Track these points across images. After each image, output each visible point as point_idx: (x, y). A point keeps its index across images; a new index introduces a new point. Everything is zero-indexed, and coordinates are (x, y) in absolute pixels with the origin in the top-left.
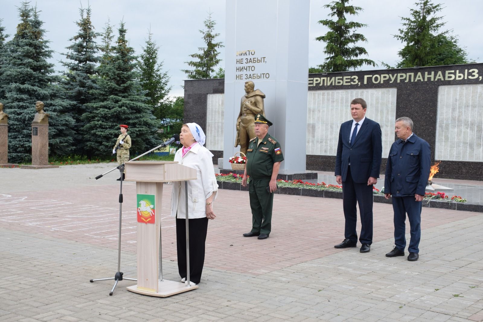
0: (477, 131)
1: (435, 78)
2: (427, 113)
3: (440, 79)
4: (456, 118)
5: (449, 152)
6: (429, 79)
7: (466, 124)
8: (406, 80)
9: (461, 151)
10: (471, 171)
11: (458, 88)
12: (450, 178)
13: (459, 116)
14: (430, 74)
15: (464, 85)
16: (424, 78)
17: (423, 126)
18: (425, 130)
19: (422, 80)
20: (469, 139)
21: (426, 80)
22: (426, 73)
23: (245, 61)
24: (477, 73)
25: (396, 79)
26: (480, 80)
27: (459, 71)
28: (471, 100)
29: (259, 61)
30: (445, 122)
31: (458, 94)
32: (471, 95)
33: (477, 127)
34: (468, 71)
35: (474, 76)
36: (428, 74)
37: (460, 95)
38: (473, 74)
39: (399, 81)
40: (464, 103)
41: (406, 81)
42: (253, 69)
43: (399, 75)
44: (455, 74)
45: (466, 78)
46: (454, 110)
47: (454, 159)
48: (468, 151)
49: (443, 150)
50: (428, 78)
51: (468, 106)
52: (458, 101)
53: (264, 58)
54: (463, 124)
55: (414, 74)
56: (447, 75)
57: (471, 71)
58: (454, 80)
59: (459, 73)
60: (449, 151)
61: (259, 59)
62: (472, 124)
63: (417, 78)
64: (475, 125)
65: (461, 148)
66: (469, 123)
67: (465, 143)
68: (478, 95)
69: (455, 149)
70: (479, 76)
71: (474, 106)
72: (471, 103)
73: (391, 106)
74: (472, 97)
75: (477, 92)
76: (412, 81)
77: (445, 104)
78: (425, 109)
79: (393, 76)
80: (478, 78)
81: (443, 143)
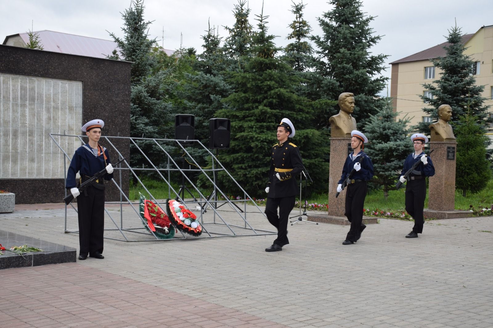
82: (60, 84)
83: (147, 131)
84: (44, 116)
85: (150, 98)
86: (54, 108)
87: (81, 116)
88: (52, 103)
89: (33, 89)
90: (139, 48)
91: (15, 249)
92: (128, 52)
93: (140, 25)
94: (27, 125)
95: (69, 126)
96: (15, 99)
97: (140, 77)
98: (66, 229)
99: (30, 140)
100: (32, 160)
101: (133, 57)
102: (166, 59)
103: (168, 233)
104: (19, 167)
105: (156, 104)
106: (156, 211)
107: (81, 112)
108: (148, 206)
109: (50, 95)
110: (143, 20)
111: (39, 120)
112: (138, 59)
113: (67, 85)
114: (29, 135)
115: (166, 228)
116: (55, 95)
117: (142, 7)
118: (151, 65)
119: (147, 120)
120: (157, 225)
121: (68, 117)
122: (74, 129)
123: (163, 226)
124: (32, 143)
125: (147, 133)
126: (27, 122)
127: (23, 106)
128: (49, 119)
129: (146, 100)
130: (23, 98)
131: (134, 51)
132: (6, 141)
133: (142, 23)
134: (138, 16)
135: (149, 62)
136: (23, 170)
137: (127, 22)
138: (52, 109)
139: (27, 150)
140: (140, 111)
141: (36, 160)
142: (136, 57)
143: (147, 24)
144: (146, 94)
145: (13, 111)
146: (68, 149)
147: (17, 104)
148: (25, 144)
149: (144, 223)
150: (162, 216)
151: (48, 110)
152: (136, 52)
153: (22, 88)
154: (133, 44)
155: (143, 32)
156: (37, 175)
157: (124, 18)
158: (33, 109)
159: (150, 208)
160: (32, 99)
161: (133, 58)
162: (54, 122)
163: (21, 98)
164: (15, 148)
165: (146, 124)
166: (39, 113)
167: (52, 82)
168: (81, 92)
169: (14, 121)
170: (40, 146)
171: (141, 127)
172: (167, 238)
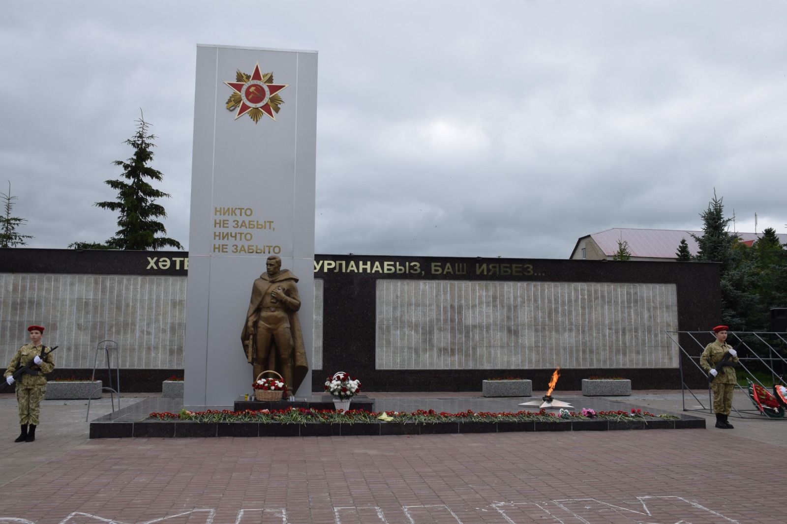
0: (422, 334)
1: (372, 269)
2: (364, 311)
3: (378, 271)
4: (399, 318)
5: (391, 359)
6: (365, 270)
7: (410, 326)
8: (335, 269)
9: (406, 358)
10: (418, 381)
11: (399, 283)
12: (395, 391)
13: (401, 316)
15: (405, 280)
16: (358, 268)
17: (359, 327)
18: (363, 332)
19: (356, 271)
20: (413, 343)
21: (361, 271)
22: (361, 263)
23: (231, 224)
24: (419, 267)
25: (322, 267)
27: (399, 263)
28: (413, 297)
29: (259, 226)
30: (385, 322)
31: (399, 290)
32: (413, 292)
33: (422, 329)
34: (409, 264)
35: (416, 270)
36: (363, 264)
37: (401, 291)
38: (415, 268)
39: (326, 270)
40: (406, 300)
41: (335, 271)
42: (248, 237)
43: (326, 262)
44: (395, 266)
45: (407, 272)
46: (395, 308)
47: (398, 368)
48: (413, 358)
49: (384, 357)
50: (363, 268)
51: (410, 305)
52: (399, 298)
53: (270, 222)
54: (406, 326)
55: (346, 262)
56: (386, 267)
57: (412, 264)
58: (394, 273)
59: (400, 266)
60: (391, 357)
61: (262, 222)
62: (417, 326)
63: (350, 268)
64: (419, 327)
65: (406, 354)
66: (413, 324)
67: (410, 348)
68: (421, 293)
69: (399, 355)
70: (421, 270)
71: (417, 305)
72: (413, 301)
73: (316, 302)
74: (415, 294)
75: (420, 289)
76: (344, 271)
77: (385, 301)
78: (362, 307)
79: (318, 264)
80: (421, 273)
81: (384, 348)
82: (658, 287)
83: (734, 323)
84: (646, 316)
85: (735, 291)
86: (653, 307)
87: (677, 313)
88: (652, 304)
89: (636, 293)
90: (720, 244)
91: (661, 416)
92: (710, 249)
93: (720, 223)
94: (633, 323)
95: (667, 322)
96: (622, 302)
97: (723, 272)
98: (684, 408)
99: (635, 336)
100: (638, 353)
101: (715, 253)
102: (746, 250)
103: (778, 414)
104: (628, 358)
105: (742, 296)
106: (765, 394)
107: (677, 310)
108: (756, 389)
109: (649, 297)
110: (723, 218)
111: (642, 318)
112: (720, 255)
113: (663, 288)
114: (635, 332)
115: (776, 409)
116: (654, 296)
117: (720, 206)
118: (733, 260)
119: (733, 313)
120: (767, 406)
121: (666, 314)
122: (671, 325)
123: (773, 407)
124: (637, 339)
125: (734, 325)
126: (633, 321)
127: (629, 307)
128: (650, 317)
129: (732, 293)
130: (629, 302)
131: (715, 248)
132: (617, 337)
133: (721, 222)
134: (717, 215)
135: (732, 257)
136: (631, 361)
137: (707, 222)
138: (652, 308)
139: (634, 344)
140: (726, 304)
141: (641, 353)
142: (718, 253)
143: (727, 221)
144: (731, 288)
145: (622, 312)
146: (667, 342)
147: (624, 307)
148: (632, 339)
149: (754, 404)
150: (771, 399)
151: (649, 309)
152: (718, 249)
153: (629, 293)
154: (714, 242)
155: (723, 230)
156: (643, 365)
157: (703, 219)
158: (637, 310)
159: (758, 392)
160: (636, 302)
161: (715, 255)
162: (655, 320)
163: (627, 302)
164: (624, 343)
165: (733, 316)
166: (641, 313)
167: (651, 286)
168: (675, 293)
169: (623, 320)
170: (644, 341)
171: (728, 319)
172: (778, 417)
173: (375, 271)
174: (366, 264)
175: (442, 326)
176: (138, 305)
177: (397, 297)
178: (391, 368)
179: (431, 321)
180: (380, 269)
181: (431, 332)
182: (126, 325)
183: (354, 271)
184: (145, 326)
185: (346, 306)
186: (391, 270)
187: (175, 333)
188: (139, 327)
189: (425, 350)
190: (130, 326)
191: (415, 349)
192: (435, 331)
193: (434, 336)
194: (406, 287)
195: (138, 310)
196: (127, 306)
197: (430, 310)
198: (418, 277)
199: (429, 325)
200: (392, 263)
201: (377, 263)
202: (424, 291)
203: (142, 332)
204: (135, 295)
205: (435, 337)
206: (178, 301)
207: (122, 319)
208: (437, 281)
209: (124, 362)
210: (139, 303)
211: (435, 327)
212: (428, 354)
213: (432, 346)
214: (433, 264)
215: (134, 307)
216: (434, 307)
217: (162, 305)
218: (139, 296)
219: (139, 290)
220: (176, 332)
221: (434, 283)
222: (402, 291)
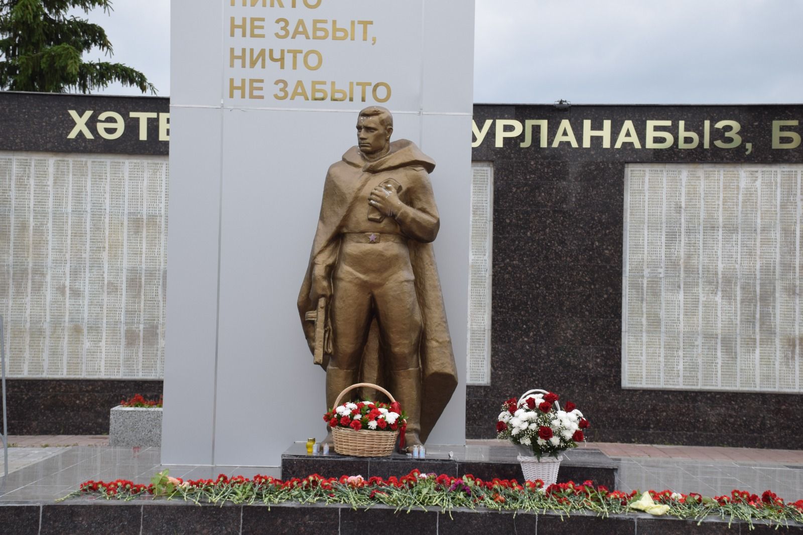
0: (742, 301)
1: (614, 140)
2: (593, 244)
3: (631, 144)
4: (682, 261)
5: (663, 364)
6: (597, 141)
7: (711, 281)
8: (523, 141)
9: (700, 361)
10: (732, 420)
11: (684, 173)
12: (671, 442)
13: (689, 257)
14: (597, 126)
15: (701, 166)
16: (579, 138)
17: (581, 283)
18: (590, 296)
19: (575, 144)
20: (720, 325)
21: (587, 144)
22: (587, 123)
23: (273, 28)
24: (738, 133)
25: (491, 134)
26: (747, 153)
27: (685, 124)
28: (721, 209)
30: (646, 272)
31: (684, 190)
32: (721, 195)
33: (743, 288)
34: (712, 126)
35: (730, 140)
36: (593, 128)
37: (688, 193)
38: (727, 134)
39: (499, 143)
40: (702, 217)
41: (522, 145)
42: (313, 61)
43: (500, 123)
44: (674, 130)
45: (707, 145)
46: (672, 237)
47: (680, 384)
48: (719, 361)
49: (644, 358)
50: (592, 137)
51: (713, 228)
52: (683, 211)
54: (701, 281)
55: (549, 123)
56: (650, 134)
57: (720, 125)
58: (672, 148)
59: (686, 130)
60: (662, 359)
62: (729, 281)
63: (559, 138)
64: (736, 285)
65: (700, 350)
66: (720, 276)
67: (709, 337)
68: (741, 197)
69: (681, 353)
70: (744, 141)
71: (730, 229)
72: (721, 220)
73: (475, 221)
74: (725, 201)
75: (738, 188)
76: (544, 144)
77: (646, 220)
78: (588, 232)
79: (480, 128)
80: (742, 148)
81: (644, 334)
173: (624, 144)
174: (600, 128)
175: (798, 283)
176: (50, 225)
177: (678, 208)
178: (661, 385)
179: (767, 270)
180: (634, 139)
181: (767, 297)
182: (21, 274)
183: (569, 143)
184: (68, 275)
185: (547, 230)
186: (662, 140)
187: (139, 292)
188: (53, 278)
189: (750, 343)
190: (30, 276)
191: (723, 340)
192: (777, 295)
193: (774, 308)
194: (702, 185)
195: (50, 238)
196: (23, 227)
197: (766, 242)
198: (737, 157)
199: (761, 279)
200: (668, 123)
201: (628, 125)
202: (750, 194)
203: (61, 290)
204: (41, 202)
205: (778, 312)
206: (145, 217)
207: (11, 260)
208: (786, 168)
209: (17, 361)
210: (51, 220)
211: (779, 285)
212: (758, 351)
213: (769, 332)
214: (776, 124)
215: (39, 230)
216: (777, 235)
217: (107, 226)
218: (50, 203)
219: (50, 189)
220: (143, 291)
221: (778, 173)
222: (692, 194)
